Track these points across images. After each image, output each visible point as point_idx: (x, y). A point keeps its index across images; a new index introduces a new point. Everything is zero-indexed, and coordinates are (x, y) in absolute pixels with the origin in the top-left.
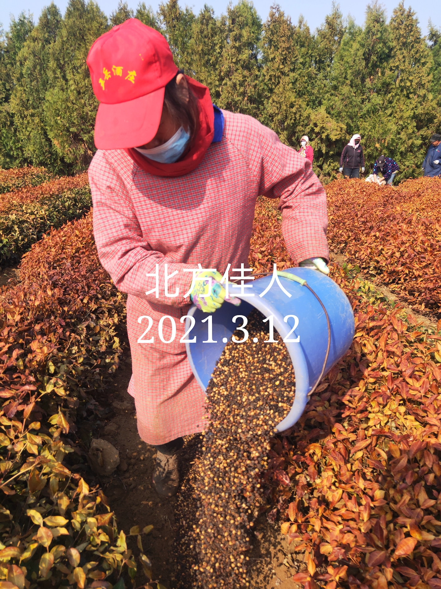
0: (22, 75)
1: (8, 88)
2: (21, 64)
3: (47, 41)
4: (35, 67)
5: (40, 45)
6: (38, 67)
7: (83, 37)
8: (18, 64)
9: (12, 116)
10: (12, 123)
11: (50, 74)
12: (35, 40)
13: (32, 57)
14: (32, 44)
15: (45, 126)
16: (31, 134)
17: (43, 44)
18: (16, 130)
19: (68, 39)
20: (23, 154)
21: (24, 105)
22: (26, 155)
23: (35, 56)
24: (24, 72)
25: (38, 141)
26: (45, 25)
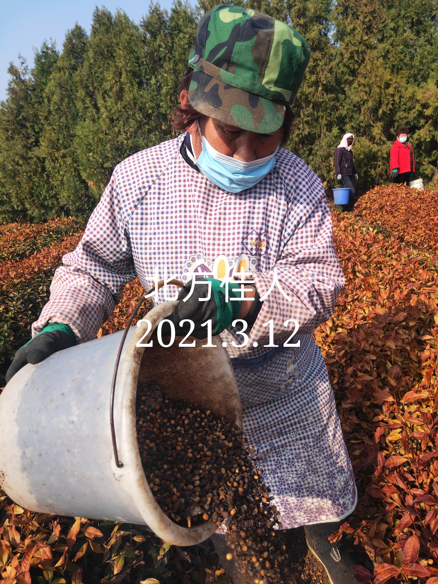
0: (50, 112)
1: (37, 130)
2: (49, 101)
3: (74, 68)
4: (62, 100)
5: (67, 74)
6: (66, 100)
7: (112, 54)
8: (46, 100)
9: (42, 161)
10: (44, 169)
11: (79, 105)
15: (78, 166)
16: (64, 178)
18: (48, 176)
19: (95, 60)
20: (59, 203)
21: (55, 146)
22: (62, 204)
24: (52, 108)
25: (72, 184)
26: (71, 51)
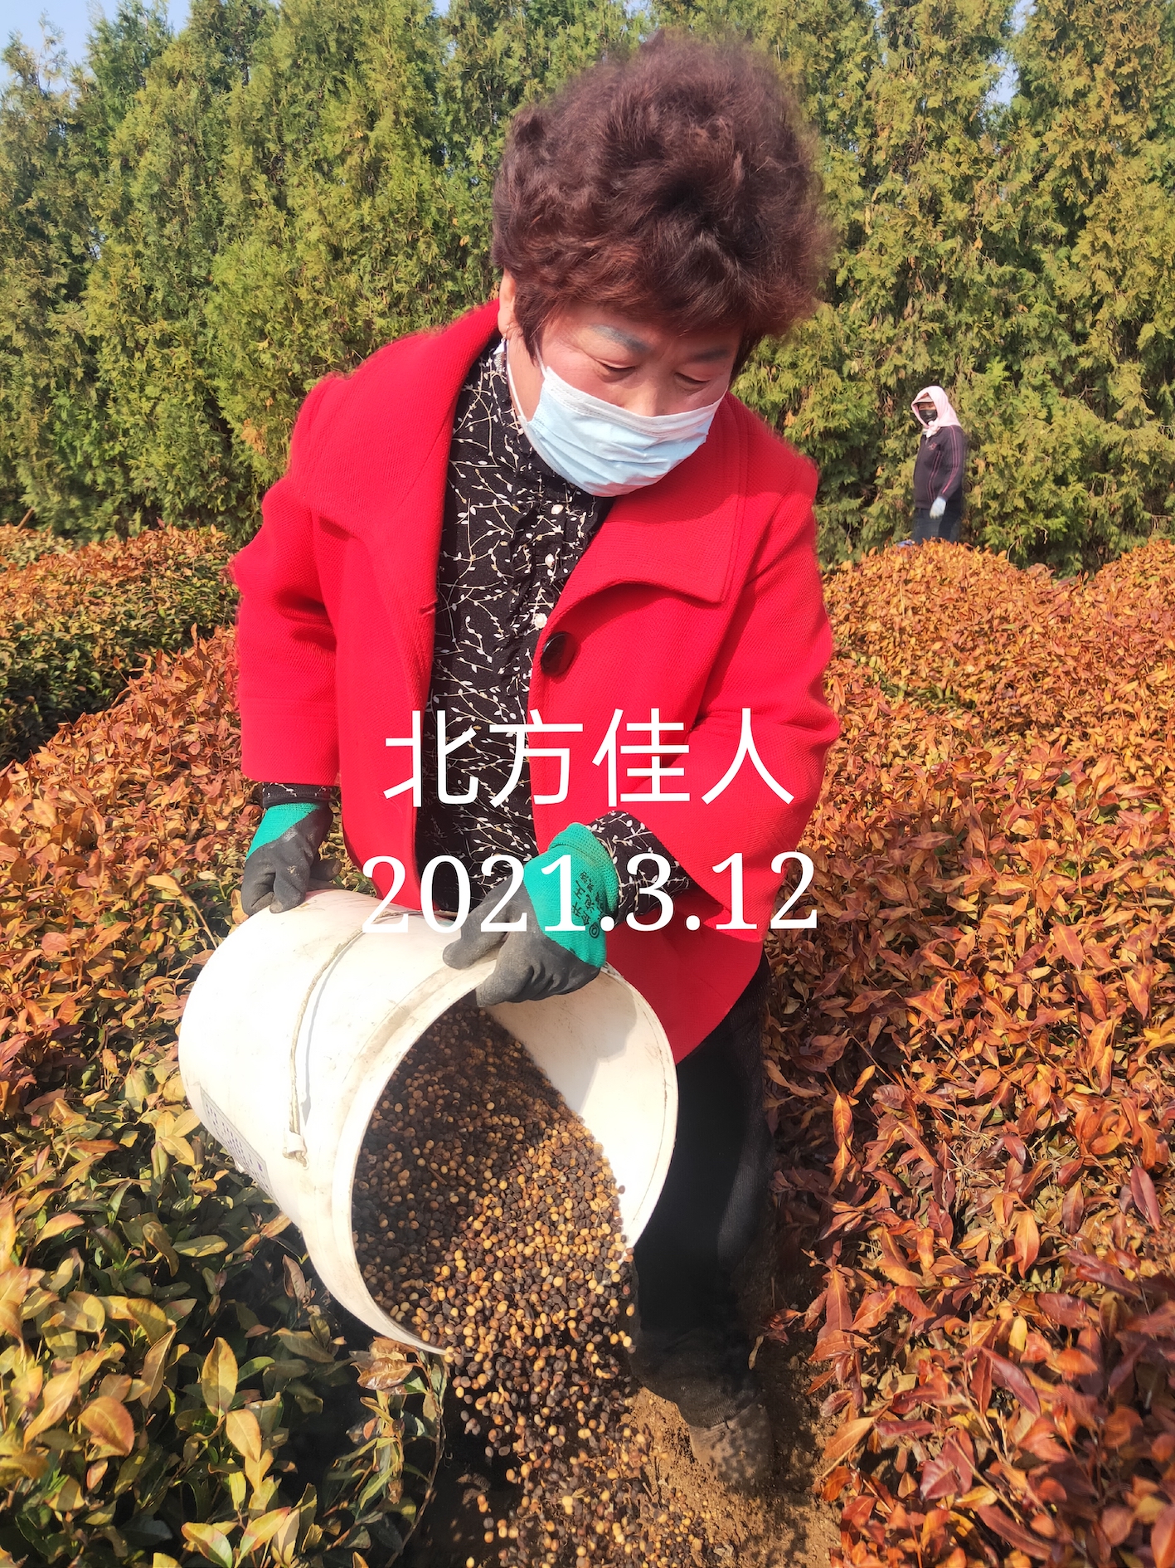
0: (128, 202)
1: (77, 251)
2: (126, 167)
4: (175, 169)
5: (194, 94)
6: (188, 170)
8: (116, 165)
9: (91, 347)
10: (91, 374)
12: (174, 78)
13: (164, 138)
14: (166, 93)
15: (211, 377)
17: (203, 91)
18: (104, 396)
19: (295, 64)
20: (129, 481)
21: (137, 304)
22: (138, 485)
23: (176, 132)
24: (136, 189)
25: (184, 430)
